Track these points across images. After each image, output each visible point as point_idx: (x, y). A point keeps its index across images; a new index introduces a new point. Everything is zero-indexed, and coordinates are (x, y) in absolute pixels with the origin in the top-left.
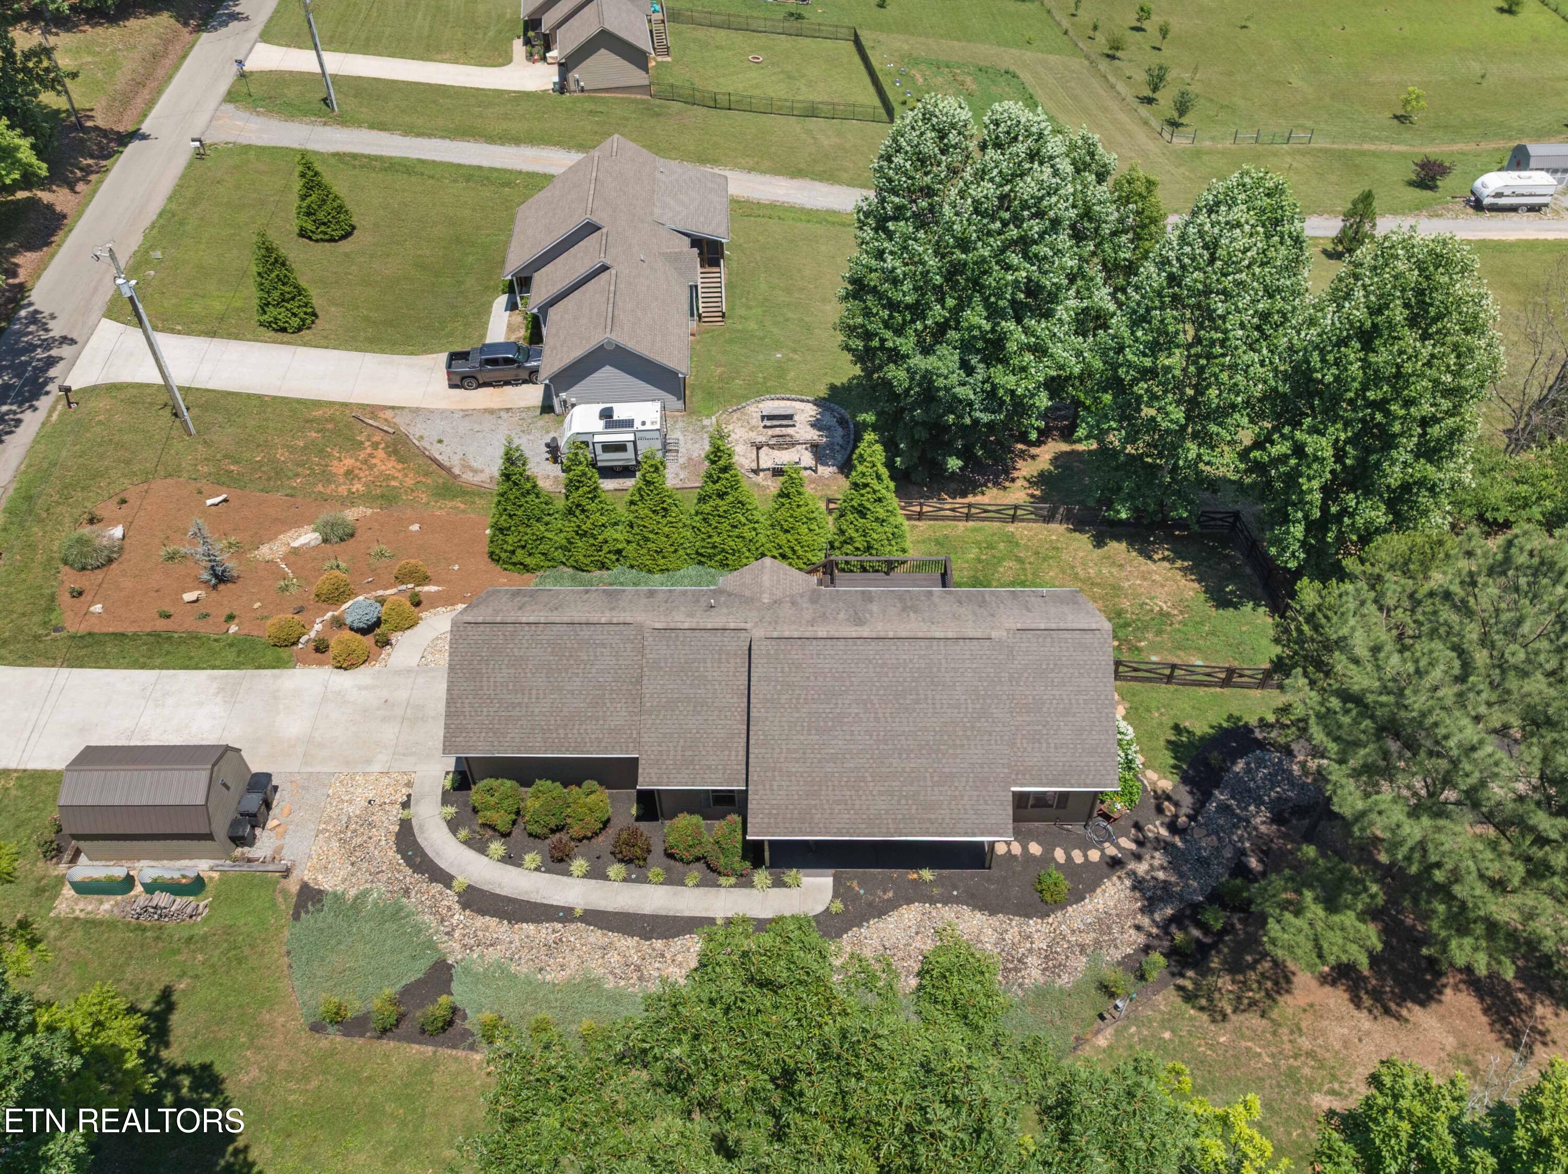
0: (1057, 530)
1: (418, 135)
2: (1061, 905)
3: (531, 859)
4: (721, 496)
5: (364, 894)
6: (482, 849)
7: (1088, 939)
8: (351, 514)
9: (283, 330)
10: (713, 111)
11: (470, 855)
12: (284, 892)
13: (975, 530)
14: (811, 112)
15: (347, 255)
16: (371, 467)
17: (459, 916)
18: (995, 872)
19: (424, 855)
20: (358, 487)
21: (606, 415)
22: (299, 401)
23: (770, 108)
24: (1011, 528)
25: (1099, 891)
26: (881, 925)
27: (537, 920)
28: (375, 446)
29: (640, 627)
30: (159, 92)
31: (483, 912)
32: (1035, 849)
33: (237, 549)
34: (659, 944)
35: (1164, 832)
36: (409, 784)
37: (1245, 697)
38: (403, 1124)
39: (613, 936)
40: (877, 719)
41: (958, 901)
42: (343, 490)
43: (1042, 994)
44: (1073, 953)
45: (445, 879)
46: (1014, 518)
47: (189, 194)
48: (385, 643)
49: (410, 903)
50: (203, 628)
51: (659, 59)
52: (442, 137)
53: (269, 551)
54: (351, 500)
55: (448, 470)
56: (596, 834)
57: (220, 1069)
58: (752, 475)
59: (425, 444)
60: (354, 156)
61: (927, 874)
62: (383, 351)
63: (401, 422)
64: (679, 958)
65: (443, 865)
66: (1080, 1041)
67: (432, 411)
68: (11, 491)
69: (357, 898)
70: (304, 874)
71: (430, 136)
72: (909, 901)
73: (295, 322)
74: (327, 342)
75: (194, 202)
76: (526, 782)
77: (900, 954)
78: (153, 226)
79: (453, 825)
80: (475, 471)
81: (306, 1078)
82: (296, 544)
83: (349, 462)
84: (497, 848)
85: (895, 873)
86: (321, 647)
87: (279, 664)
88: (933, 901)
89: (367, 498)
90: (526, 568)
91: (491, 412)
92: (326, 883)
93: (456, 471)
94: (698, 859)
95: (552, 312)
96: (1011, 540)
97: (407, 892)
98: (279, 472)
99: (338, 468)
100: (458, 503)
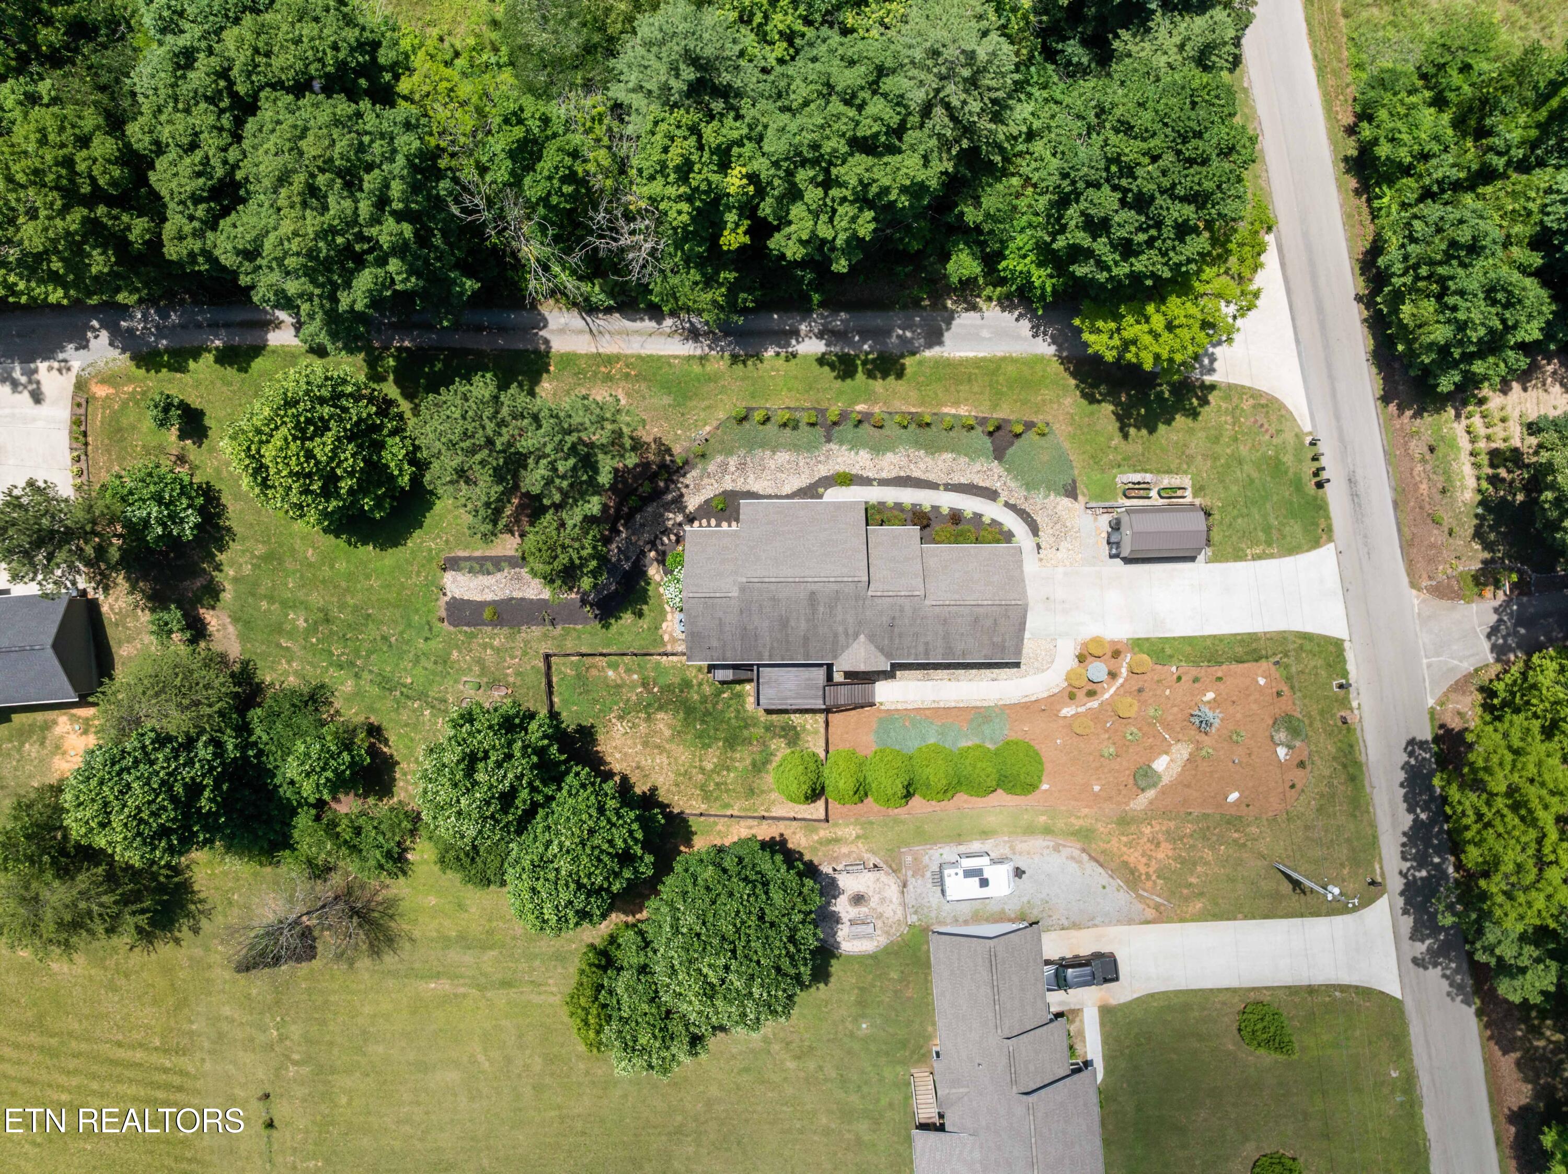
2: (715, 497)
3: (969, 516)
5: (1046, 497)
6: (994, 521)
7: (706, 481)
8: (1143, 800)
11: (1000, 519)
12: (1084, 496)
16: (1144, 854)
17: (998, 485)
19: (1022, 519)
20: (1147, 832)
22: (1217, 918)
25: (698, 506)
26: (801, 484)
27: (961, 485)
28: (1148, 876)
31: (986, 488)
33: (1200, 750)
34: (902, 474)
36: (1040, 560)
39: (923, 477)
42: (1156, 826)
43: (730, 452)
44: (713, 474)
45: (1007, 505)
49: (1023, 493)
50: (1194, 672)
53: (1182, 752)
54: (1148, 816)
55: (1092, 858)
57: (1086, 404)
59: (1114, 884)
63: (1137, 907)
64: (892, 468)
65: (1011, 513)
66: (717, 428)
67: (1119, 922)
69: (1049, 494)
70: (1079, 506)
79: (1011, 534)
80: (1072, 858)
81: (1044, 401)
82: (1167, 760)
83: (1161, 856)
84: (986, 521)
87: (1137, 644)
89: (1136, 820)
91: (1076, 926)
92: (1066, 502)
93: (1085, 857)
97: (1026, 499)
98: (1205, 838)
99: (1166, 847)
100: (1077, 823)
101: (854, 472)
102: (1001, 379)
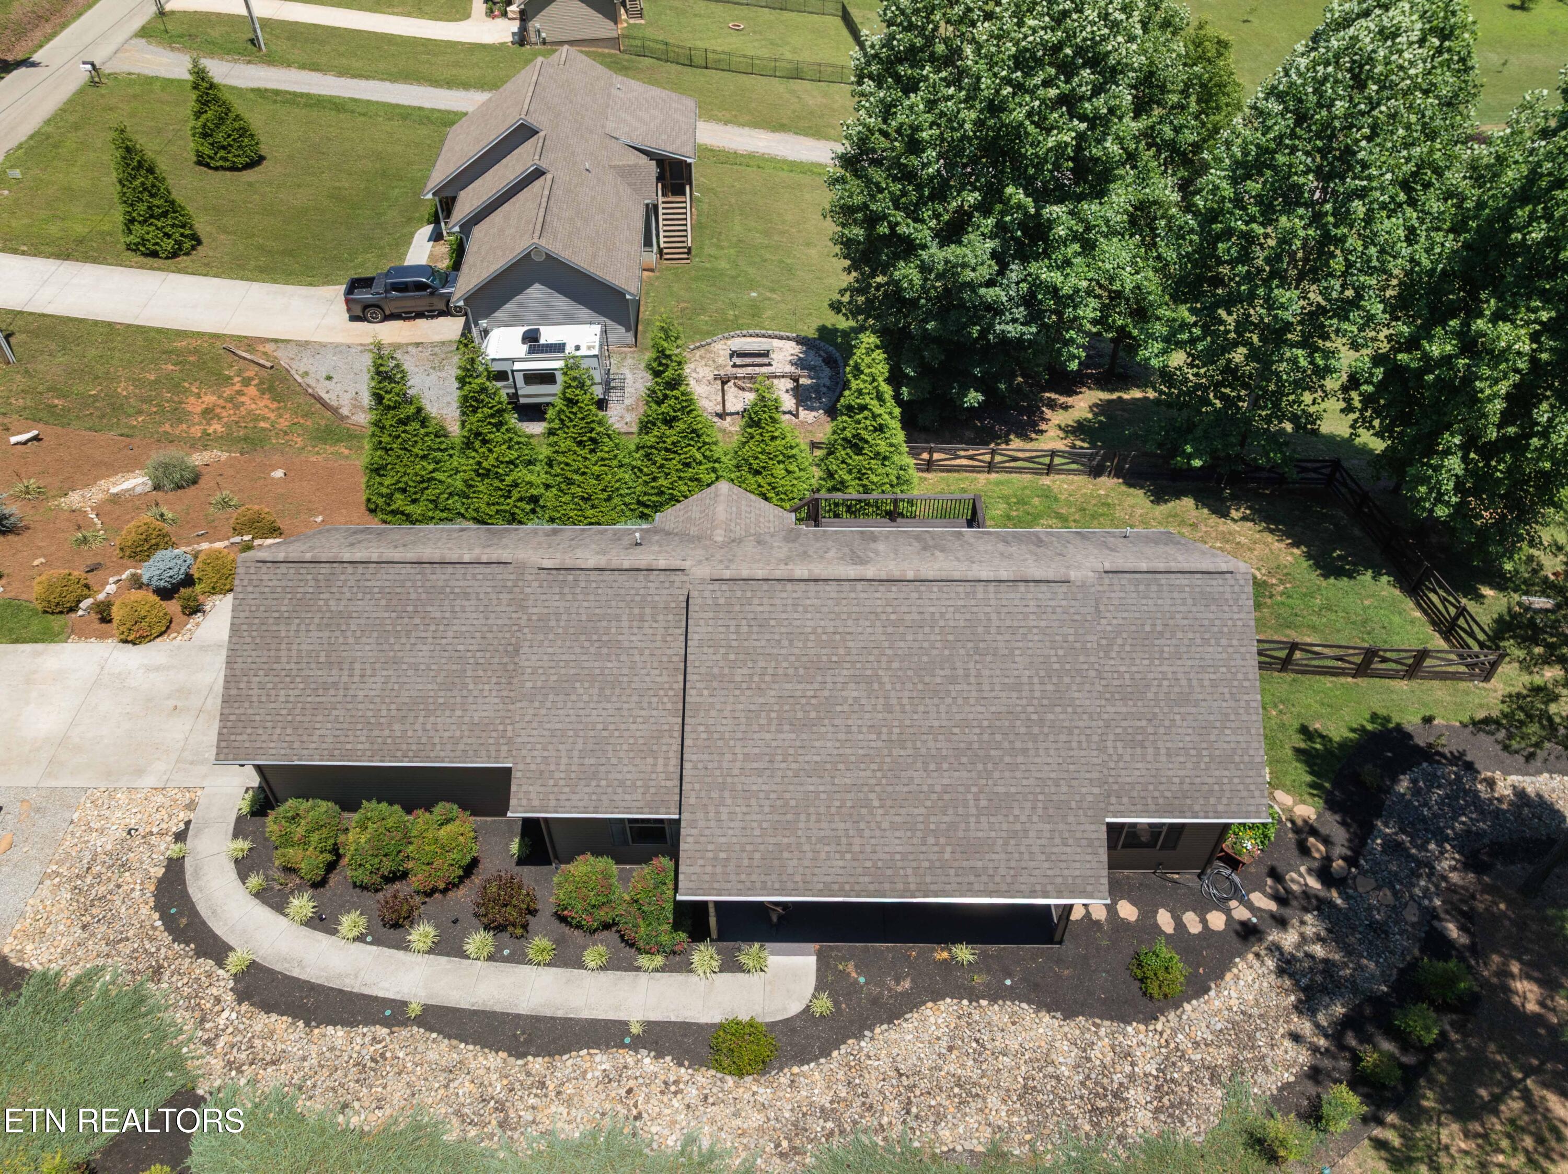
0: (1108, 485)
1: (354, 76)
2: (1174, 1002)
3: (351, 922)
4: (669, 422)
5: (91, 975)
6: (278, 904)
7: (1221, 1057)
8: (197, 459)
9: (154, 254)
10: (689, 69)
11: (262, 913)
13: (998, 483)
14: (796, 74)
15: (250, 184)
16: (237, 407)
17: (230, 1014)
18: (1068, 949)
19: (194, 913)
20: (216, 427)
21: (531, 338)
22: (160, 331)
23: (750, 69)
24: (1046, 481)
25: (1228, 976)
26: (893, 1035)
27: (349, 1022)
28: (247, 382)
29: (521, 568)
30: (64, 26)
31: (268, 1008)
32: (1128, 911)
33: (38, 497)
34: (537, 1064)
35: (1313, 883)
36: (191, 806)
37: (1389, 690)
39: (467, 1050)
40: (888, 709)
41: (1012, 995)
42: (196, 431)
44: (1199, 1081)
45: (219, 952)
46: (1050, 469)
47: (72, 119)
48: (194, 609)
49: (158, 990)
51: (632, 21)
52: (382, 80)
53: (79, 499)
54: (205, 442)
55: (335, 411)
56: (451, 886)
58: (716, 419)
59: (311, 381)
60: (277, 92)
61: (964, 953)
62: (275, 281)
63: (283, 357)
64: (569, 1089)
65: (219, 930)
67: (323, 345)
69: (78, 981)
70: (7, 942)
71: (367, 78)
72: (937, 997)
73: (168, 244)
74: (208, 270)
75: (76, 127)
76: (350, 805)
77: (924, 1085)
78: (20, 147)
79: (243, 867)
82: (114, 490)
83: (210, 399)
84: (302, 904)
85: (914, 950)
86: (104, 614)
87: (47, 636)
88: (974, 997)
89: (225, 440)
90: (409, 519)
92: (36, 958)
93: (345, 411)
94: (606, 926)
95: (478, 232)
96: (1047, 494)
97: (157, 973)
98: (117, 408)
99: (194, 406)
101: (705, 1077)
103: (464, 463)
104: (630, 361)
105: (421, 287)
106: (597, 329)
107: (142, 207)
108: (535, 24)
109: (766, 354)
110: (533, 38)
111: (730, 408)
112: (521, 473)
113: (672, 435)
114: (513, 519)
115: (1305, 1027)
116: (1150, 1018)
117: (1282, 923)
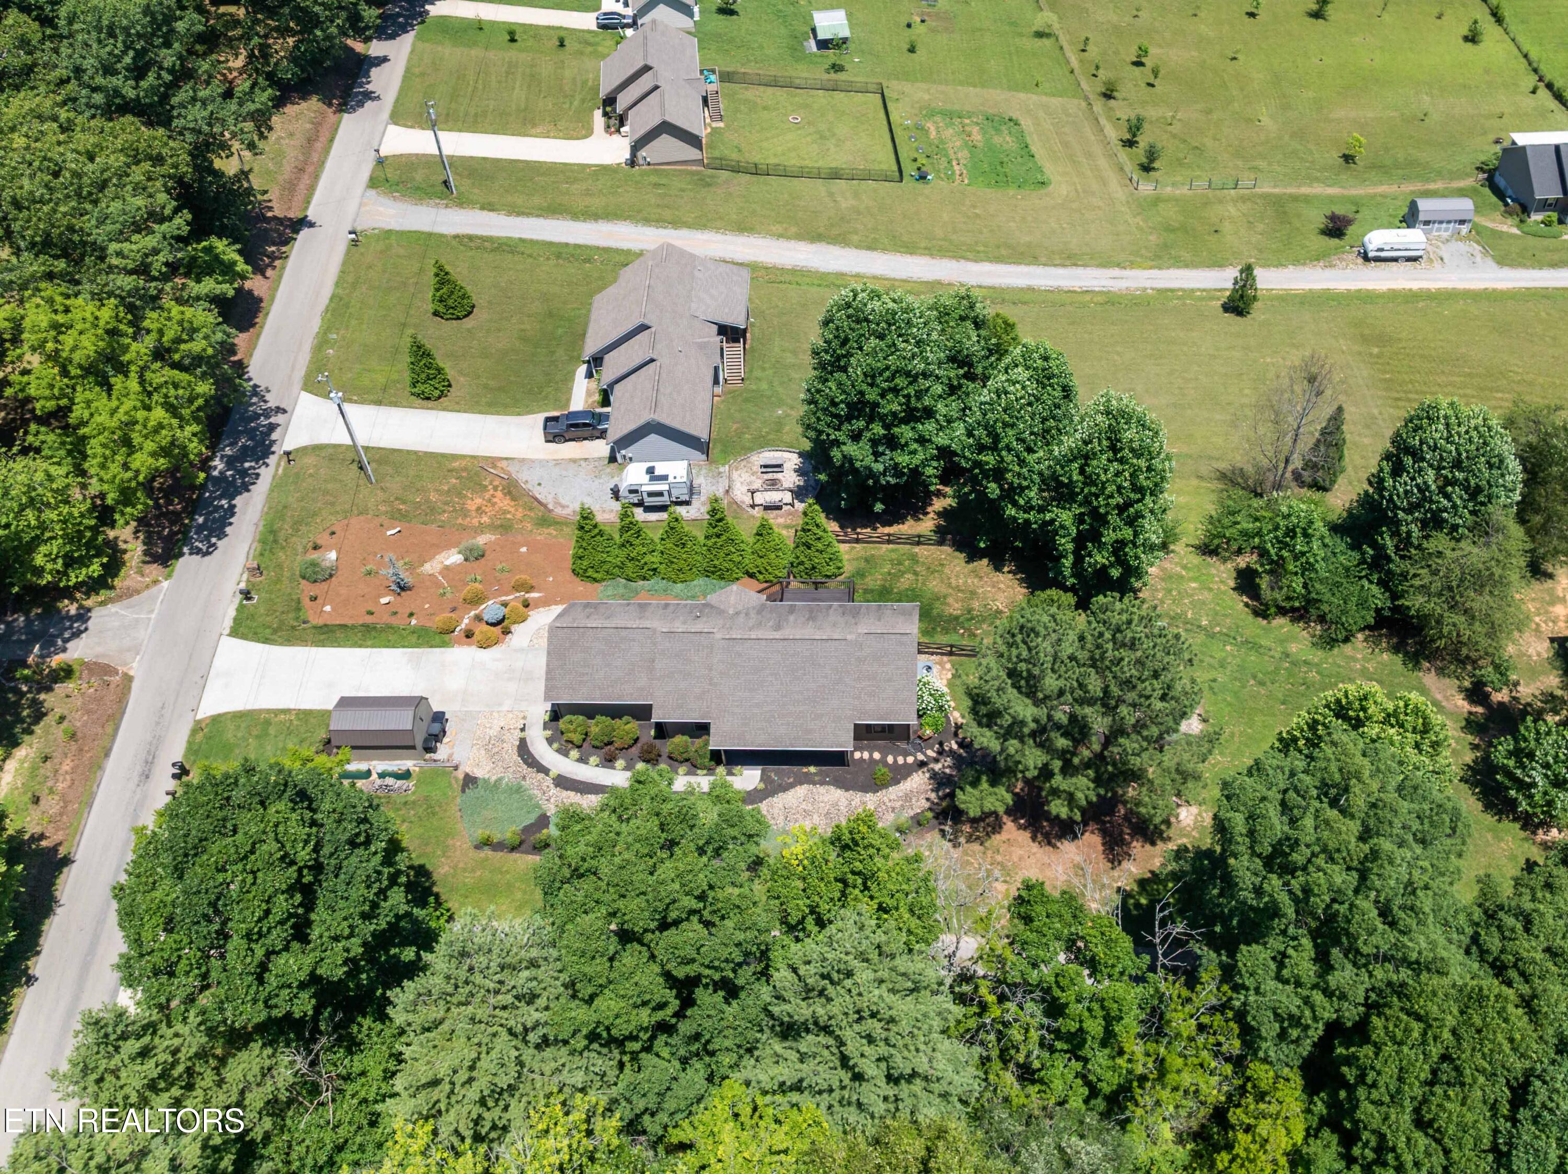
1: (519, 214)
2: (885, 787)
3: (594, 760)
4: (718, 536)
5: (500, 779)
6: (566, 754)
7: (898, 804)
8: (482, 540)
9: (428, 399)
10: (754, 178)
11: (559, 758)
12: (456, 778)
13: (893, 551)
14: (835, 175)
15: (469, 331)
16: (494, 504)
17: (554, 791)
18: (851, 768)
19: (533, 758)
20: (485, 519)
21: (650, 471)
22: (443, 455)
23: (801, 174)
24: (917, 549)
25: (910, 778)
26: (784, 796)
27: (596, 793)
28: (495, 488)
29: (654, 631)
30: (316, 177)
31: (567, 789)
32: (877, 756)
33: (411, 567)
35: (955, 746)
36: (524, 718)
38: (525, 892)
41: (828, 783)
42: (475, 522)
45: (545, 771)
46: (918, 543)
47: (350, 279)
48: (507, 632)
49: (526, 784)
50: (394, 621)
51: (714, 125)
52: (538, 216)
53: (431, 567)
54: (480, 529)
55: (545, 506)
56: (630, 746)
57: (429, 867)
58: (749, 510)
59: (529, 486)
60: (471, 238)
61: (812, 769)
62: (498, 413)
63: (513, 469)
65: (544, 763)
67: (533, 461)
68: (261, 528)
69: (496, 781)
70: (467, 768)
71: (528, 215)
72: (801, 784)
73: (437, 393)
74: (458, 408)
75: (354, 286)
76: (591, 717)
78: (327, 310)
79: (550, 741)
80: (563, 507)
81: (473, 871)
82: (447, 563)
83: (478, 501)
84: (575, 753)
85: (795, 769)
86: (469, 635)
87: (444, 645)
88: (814, 784)
89: (493, 528)
90: (595, 580)
91: (574, 461)
92: (479, 773)
93: (550, 506)
94: (687, 760)
95: (617, 387)
96: (914, 558)
97: (524, 778)
98: (433, 509)
99: (471, 506)
100: (552, 530)
102: (519, 895)
103: (623, 553)
104: (704, 471)
105: (585, 425)
106: (685, 464)
107: (423, 376)
108: (643, 153)
109: (780, 466)
110: (641, 161)
111: (757, 501)
112: (648, 558)
113: (720, 542)
114: (644, 579)
115: (933, 796)
116: (876, 791)
117: (936, 761)
